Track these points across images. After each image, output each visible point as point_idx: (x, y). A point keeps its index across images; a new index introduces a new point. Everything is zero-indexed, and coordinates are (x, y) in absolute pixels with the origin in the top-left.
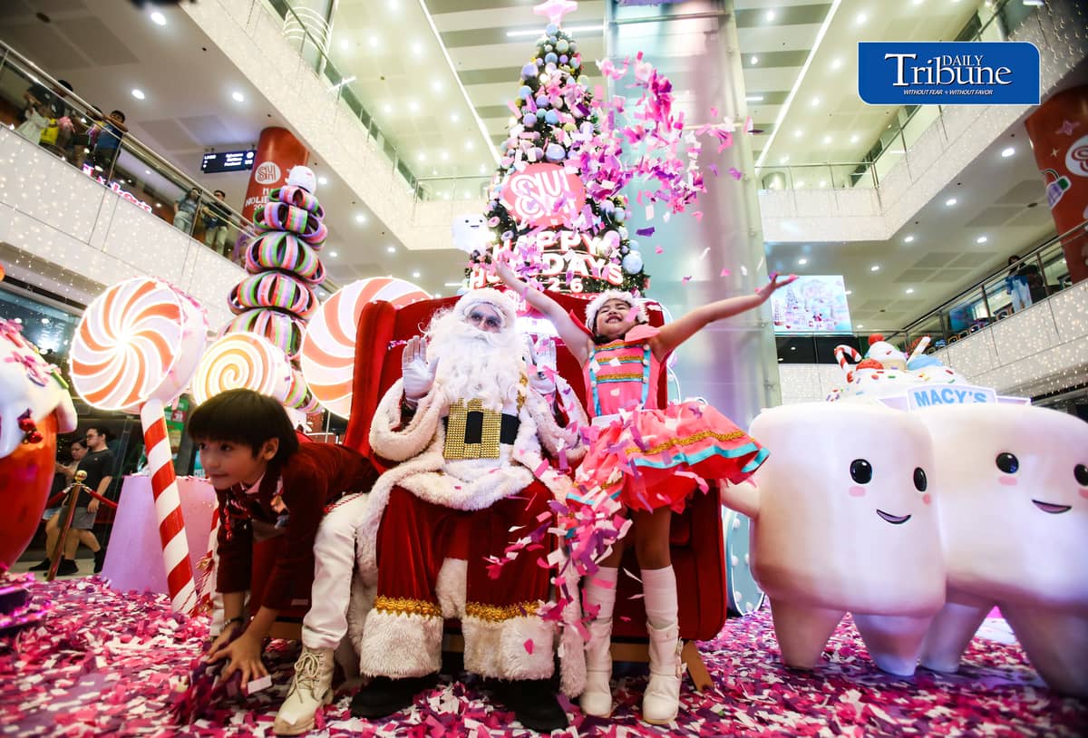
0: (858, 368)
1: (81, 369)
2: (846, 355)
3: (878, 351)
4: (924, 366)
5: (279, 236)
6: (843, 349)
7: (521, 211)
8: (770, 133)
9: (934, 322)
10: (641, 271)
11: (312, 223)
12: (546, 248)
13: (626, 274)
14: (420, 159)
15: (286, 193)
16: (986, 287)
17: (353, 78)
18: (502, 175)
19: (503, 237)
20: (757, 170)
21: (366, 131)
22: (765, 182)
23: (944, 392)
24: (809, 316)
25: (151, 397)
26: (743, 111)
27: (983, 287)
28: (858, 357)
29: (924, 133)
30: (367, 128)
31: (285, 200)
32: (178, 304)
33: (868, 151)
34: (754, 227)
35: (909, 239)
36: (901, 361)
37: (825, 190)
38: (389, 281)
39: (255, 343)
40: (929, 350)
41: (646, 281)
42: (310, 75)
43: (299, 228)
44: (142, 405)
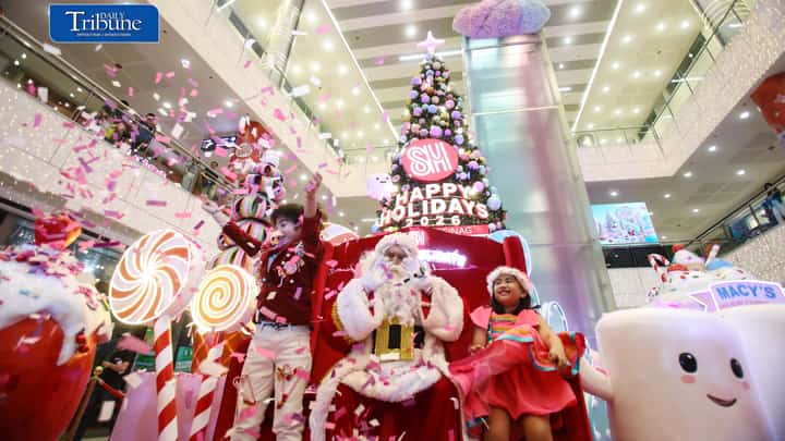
0: (668, 271)
1: (117, 294)
2: (657, 261)
3: (682, 256)
4: (720, 267)
5: (254, 196)
6: (654, 257)
7: (415, 171)
8: (579, 110)
9: (718, 232)
10: (501, 208)
11: (276, 186)
12: (433, 195)
13: (490, 211)
14: (344, 136)
15: (260, 169)
16: (752, 206)
18: (401, 147)
19: (403, 189)
20: (572, 134)
21: (309, 121)
22: (579, 140)
23: (739, 287)
24: (625, 233)
25: (163, 314)
26: (558, 97)
27: (750, 206)
28: (667, 262)
30: (310, 119)
31: (259, 173)
32: (187, 247)
33: (646, 117)
34: (577, 173)
35: (688, 175)
36: (700, 264)
37: (622, 144)
39: (236, 273)
40: (719, 254)
41: (505, 215)
42: (275, 89)
44: (156, 320)
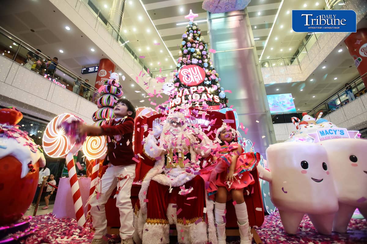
0: (299, 124)
1: (46, 144)
2: (295, 120)
3: (306, 118)
4: (322, 122)
5: (108, 96)
6: (294, 118)
7: (185, 81)
8: (263, 49)
9: (323, 106)
10: (225, 97)
11: (118, 90)
12: (194, 92)
13: (220, 99)
14: (151, 65)
15: (110, 82)
16: (339, 94)
17: (128, 41)
19: (179, 90)
20: (260, 61)
21: (133, 57)
22: (263, 64)
25: (69, 153)
26: (253, 43)
27: (338, 94)
28: (299, 120)
29: (312, 47)
30: (134, 56)
31: (109, 84)
33: (295, 53)
34: (261, 80)
35: (312, 80)
36: (313, 121)
37: (282, 66)
38: (144, 108)
40: (322, 117)
41: (227, 100)
42: (115, 41)
43: (114, 93)
44: (66, 155)
